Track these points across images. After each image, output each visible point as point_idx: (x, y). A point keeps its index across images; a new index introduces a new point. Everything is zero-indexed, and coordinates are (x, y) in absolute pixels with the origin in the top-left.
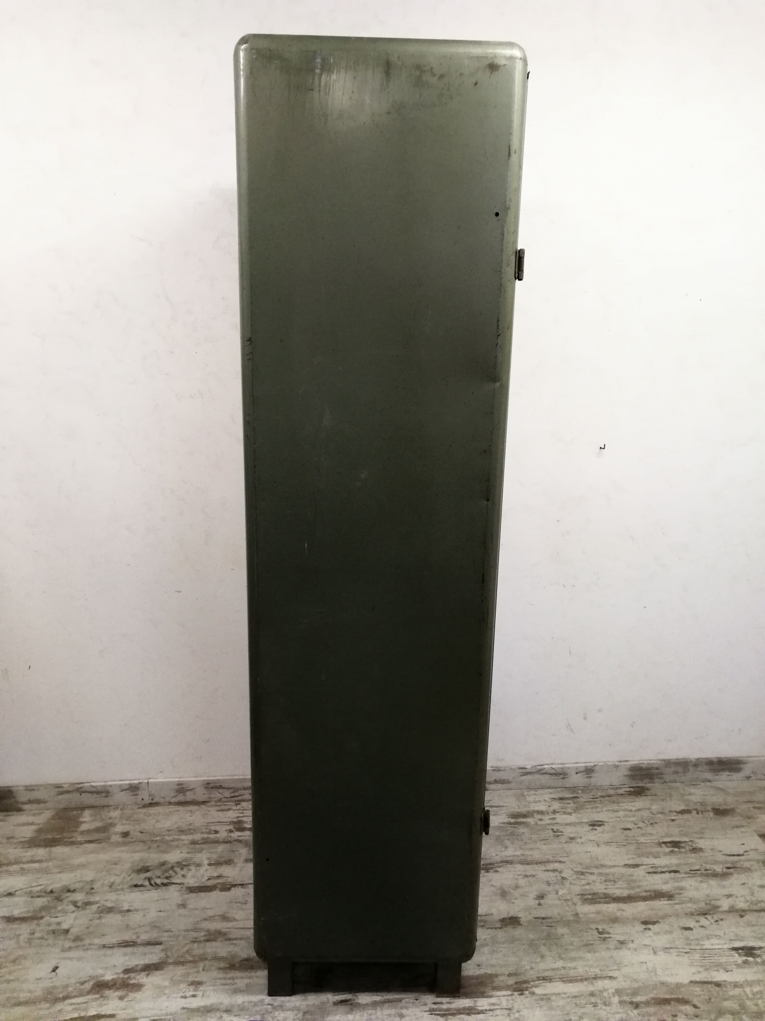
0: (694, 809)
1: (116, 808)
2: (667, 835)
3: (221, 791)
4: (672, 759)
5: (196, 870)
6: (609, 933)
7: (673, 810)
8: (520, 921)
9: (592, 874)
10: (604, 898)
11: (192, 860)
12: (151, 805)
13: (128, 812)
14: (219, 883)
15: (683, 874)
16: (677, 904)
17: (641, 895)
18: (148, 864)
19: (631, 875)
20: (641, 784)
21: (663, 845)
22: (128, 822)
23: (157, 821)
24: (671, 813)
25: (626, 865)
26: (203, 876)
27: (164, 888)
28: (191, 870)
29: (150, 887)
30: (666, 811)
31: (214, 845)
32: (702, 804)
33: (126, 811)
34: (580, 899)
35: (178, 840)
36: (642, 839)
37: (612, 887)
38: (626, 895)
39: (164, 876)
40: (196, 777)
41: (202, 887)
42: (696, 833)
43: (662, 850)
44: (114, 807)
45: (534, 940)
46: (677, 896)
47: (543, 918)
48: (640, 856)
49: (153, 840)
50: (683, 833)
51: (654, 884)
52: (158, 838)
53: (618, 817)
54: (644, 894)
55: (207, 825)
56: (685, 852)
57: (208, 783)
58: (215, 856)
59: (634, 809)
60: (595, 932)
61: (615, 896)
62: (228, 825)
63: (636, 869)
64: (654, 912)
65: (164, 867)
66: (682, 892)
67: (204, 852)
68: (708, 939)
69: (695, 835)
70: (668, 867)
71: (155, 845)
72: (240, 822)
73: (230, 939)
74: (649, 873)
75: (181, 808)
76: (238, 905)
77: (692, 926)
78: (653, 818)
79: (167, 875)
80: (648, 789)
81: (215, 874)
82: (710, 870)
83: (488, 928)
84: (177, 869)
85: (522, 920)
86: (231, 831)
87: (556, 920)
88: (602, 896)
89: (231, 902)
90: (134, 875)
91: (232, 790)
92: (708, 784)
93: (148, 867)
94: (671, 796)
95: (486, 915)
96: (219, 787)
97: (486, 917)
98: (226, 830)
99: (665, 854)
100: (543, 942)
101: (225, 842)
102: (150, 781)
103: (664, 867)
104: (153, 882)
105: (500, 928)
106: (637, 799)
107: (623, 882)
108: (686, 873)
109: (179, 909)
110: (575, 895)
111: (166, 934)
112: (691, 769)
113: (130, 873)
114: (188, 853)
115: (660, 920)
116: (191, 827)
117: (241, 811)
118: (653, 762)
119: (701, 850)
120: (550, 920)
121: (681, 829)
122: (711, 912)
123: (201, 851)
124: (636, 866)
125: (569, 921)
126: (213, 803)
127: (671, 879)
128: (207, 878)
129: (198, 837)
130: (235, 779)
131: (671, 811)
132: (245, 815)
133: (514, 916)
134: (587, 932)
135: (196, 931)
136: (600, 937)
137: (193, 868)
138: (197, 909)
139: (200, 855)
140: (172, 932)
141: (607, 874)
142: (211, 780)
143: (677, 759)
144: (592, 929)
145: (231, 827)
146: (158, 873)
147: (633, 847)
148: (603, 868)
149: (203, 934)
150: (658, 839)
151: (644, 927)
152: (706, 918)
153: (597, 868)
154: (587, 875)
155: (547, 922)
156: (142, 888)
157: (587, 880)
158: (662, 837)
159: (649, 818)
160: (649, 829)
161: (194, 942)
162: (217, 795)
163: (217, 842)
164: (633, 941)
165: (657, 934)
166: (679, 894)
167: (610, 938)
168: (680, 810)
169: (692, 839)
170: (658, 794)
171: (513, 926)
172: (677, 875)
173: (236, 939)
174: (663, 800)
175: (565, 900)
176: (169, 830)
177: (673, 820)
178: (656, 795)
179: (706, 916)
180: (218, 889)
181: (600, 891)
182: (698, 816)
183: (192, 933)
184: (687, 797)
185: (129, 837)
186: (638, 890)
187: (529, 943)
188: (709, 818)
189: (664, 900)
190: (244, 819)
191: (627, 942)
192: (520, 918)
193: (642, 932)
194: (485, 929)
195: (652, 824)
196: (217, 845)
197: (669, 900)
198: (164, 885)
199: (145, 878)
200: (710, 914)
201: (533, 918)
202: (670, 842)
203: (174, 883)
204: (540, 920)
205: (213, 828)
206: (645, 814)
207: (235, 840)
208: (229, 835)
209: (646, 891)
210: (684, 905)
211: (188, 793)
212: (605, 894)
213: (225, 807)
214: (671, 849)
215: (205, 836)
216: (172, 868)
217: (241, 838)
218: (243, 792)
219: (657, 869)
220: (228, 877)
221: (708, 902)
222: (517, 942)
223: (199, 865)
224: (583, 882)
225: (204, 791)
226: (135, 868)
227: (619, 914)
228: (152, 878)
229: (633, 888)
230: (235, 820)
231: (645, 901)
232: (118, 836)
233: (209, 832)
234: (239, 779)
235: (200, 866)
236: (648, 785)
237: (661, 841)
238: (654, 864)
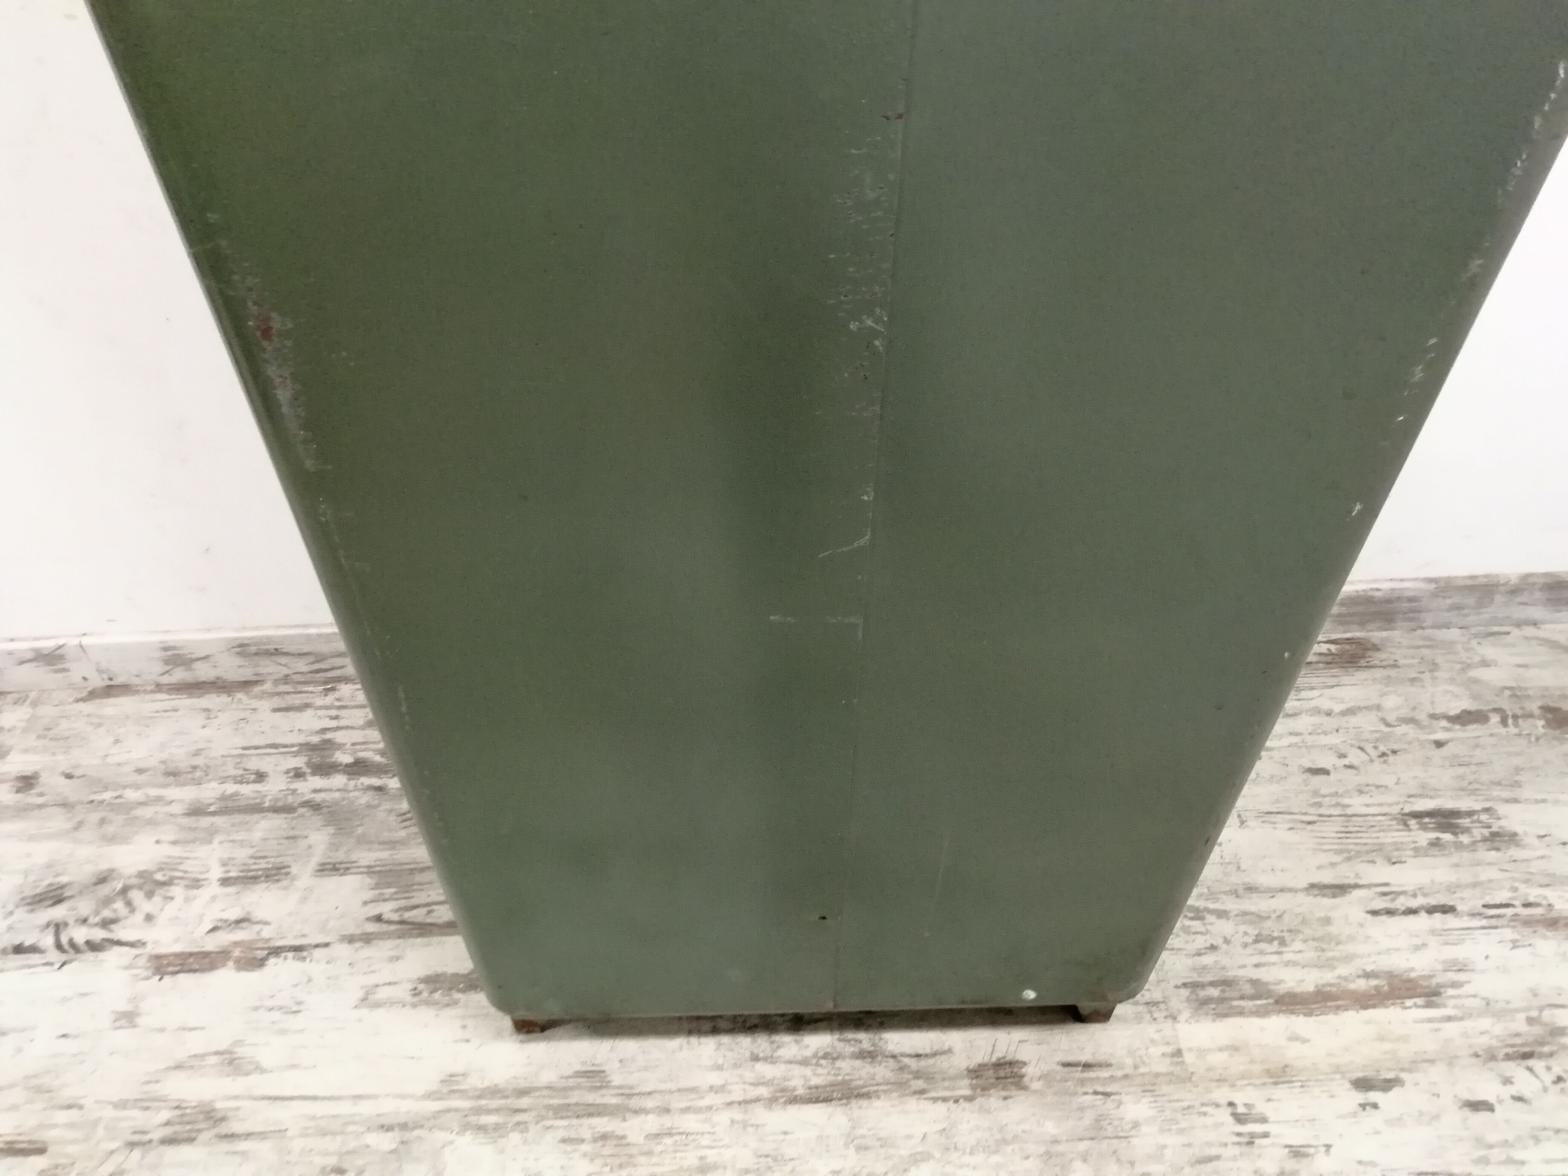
0: (1495, 710)
1: (20, 699)
2: (1425, 791)
3: (283, 660)
4: (1456, 578)
5: (187, 900)
6: (1264, 1120)
7: (1438, 711)
8: (1022, 1076)
9: (1222, 914)
10: (1253, 998)
11: (181, 867)
12: (111, 690)
13: (47, 711)
14: (236, 944)
15: (1466, 918)
16: (1449, 1019)
17: (1352, 986)
18: (64, 879)
19: (1327, 921)
20: (1358, 634)
21: (1413, 823)
22: (41, 742)
23: (117, 741)
24: (1435, 723)
25: (1313, 886)
26: (201, 917)
27: (90, 956)
28: (172, 898)
29: (54, 956)
30: (1422, 717)
31: (247, 817)
32: (1516, 693)
33: (42, 710)
34: (1188, 1000)
35: (159, 799)
36: (1357, 804)
37: (1274, 958)
38: (1311, 989)
39: (97, 919)
40: (209, 630)
41: (191, 954)
42: (1499, 784)
43: (1410, 839)
44: (16, 696)
45: (1056, 1142)
46: (1451, 992)
47: (1087, 1066)
48: (1349, 859)
49: (92, 802)
50: (1465, 784)
51: (1388, 951)
52: (107, 796)
53: (1297, 734)
54: (1362, 985)
55: (241, 756)
56: (1473, 846)
57: (241, 645)
58: (242, 854)
59: (1338, 708)
60: (1224, 1115)
61: (1282, 989)
62: (295, 754)
63: (1337, 901)
64: (1387, 1046)
65: (105, 890)
66: (1461, 977)
67: (217, 839)
68: (1537, 1140)
69: (1496, 792)
70: (1425, 895)
71: (95, 817)
72: (327, 746)
73: (231, 1137)
74: (1375, 913)
75: (184, 702)
76: (276, 1015)
77: (1492, 1099)
78: (1385, 738)
79: (107, 913)
80: (1376, 648)
81: (233, 914)
82: (1538, 905)
83: (935, 1100)
84: (136, 896)
85: (1029, 1071)
86: (298, 774)
87: (1119, 1074)
88: (1248, 989)
89: (256, 1009)
90: (21, 914)
91: (311, 659)
92: (1530, 631)
93: (62, 887)
94: (1434, 667)
95: (934, 1054)
96: (274, 651)
97: (931, 1061)
98: (287, 772)
99: (1418, 851)
100: (1083, 1146)
101: (276, 810)
102: (86, 641)
103: (1415, 896)
104: (64, 940)
105: (970, 1099)
106: (1345, 680)
107: (1305, 941)
108: (1473, 915)
109: (116, 1028)
110: (1176, 987)
111: (62, 1117)
112: (1499, 599)
113: (11, 907)
114: (174, 843)
115: (1403, 1076)
116: (199, 761)
117: (333, 712)
118: (1406, 585)
119: (1511, 838)
120: (1104, 1074)
121: (1461, 770)
122: (1546, 1049)
123: (211, 834)
124: (1340, 889)
125: (1157, 1075)
126: (268, 686)
127: (1433, 932)
128: (210, 927)
129: (210, 792)
130: (308, 635)
131: (1434, 717)
132: (342, 723)
133: (1009, 1058)
134: (1205, 1114)
135: (147, 1108)
136: (1239, 1134)
137: (177, 891)
138: (162, 1030)
139: (202, 851)
140: (81, 1107)
141: (1261, 918)
142: (250, 639)
143: (1472, 577)
144: (1217, 1106)
145: (299, 762)
146: (85, 907)
147: (1330, 829)
148: (1254, 895)
149: (165, 1115)
150: (1398, 803)
151: (1360, 1097)
152: (1530, 1069)
153: (1237, 896)
154: (1210, 918)
155: (1098, 1079)
156: (35, 958)
157: (1208, 937)
158: (1410, 796)
159: (1377, 735)
160: (1376, 773)
161: (132, 1145)
162: (271, 668)
163: (256, 809)
164: (1328, 1147)
165: (1397, 1121)
166: (1455, 985)
167: (1266, 1135)
168: (1458, 711)
169: (1487, 805)
170: (1402, 662)
171: (1003, 1093)
172: (1451, 921)
173: (248, 1136)
174: (1413, 680)
175: (1147, 1003)
176: (140, 771)
177: (1439, 744)
178: (1395, 666)
179: (1531, 1062)
180: (231, 964)
181: (1241, 973)
182: (1503, 731)
183: (135, 1113)
184: (1474, 673)
185: (33, 791)
186: (1343, 970)
187: (1042, 1149)
188: (1533, 739)
189: (1416, 1006)
190: (339, 737)
191: (1311, 1151)
192: (1024, 1064)
193: (1354, 1114)
194: (926, 1102)
195: (1383, 754)
196: (256, 817)
197: (1429, 1005)
198: (94, 947)
199: (48, 925)
200: (1541, 1056)
201: (1058, 1063)
202: (1430, 814)
203: (119, 943)
204: (1078, 1073)
205: (254, 764)
206: (1367, 723)
207: (306, 804)
208: (293, 786)
209: (1367, 975)
210: (1467, 1024)
211: (198, 665)
212: (1254, 982)
213: (297, 700)
214: (1433, 835)
215: (231, 788)
216: (125, 890)
217: (318, 797)
218: (338, 662)
219: (1393, 900)
220: (266, 923)
221: (1534, 1014)
222: (1009, 1148)
223: (196, 884)
224: (1201, 942)
225: (239, 661)
226: (29, 892)
227: (1293, 1053)
228: (66, 924)
229: (1329, 964)
230: (315, 739)
231: (1365, 1007)
232: (6, 786)
233: (242, 776)
234: (319, 636)
235: (198, 887)
236: (1377, 635)
237: (1407, 810)
238: (1386, 885)
